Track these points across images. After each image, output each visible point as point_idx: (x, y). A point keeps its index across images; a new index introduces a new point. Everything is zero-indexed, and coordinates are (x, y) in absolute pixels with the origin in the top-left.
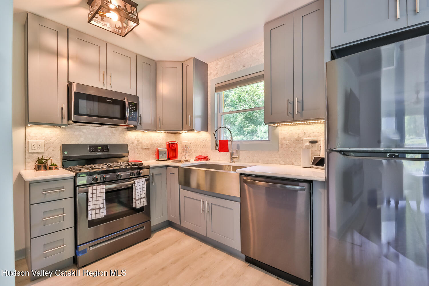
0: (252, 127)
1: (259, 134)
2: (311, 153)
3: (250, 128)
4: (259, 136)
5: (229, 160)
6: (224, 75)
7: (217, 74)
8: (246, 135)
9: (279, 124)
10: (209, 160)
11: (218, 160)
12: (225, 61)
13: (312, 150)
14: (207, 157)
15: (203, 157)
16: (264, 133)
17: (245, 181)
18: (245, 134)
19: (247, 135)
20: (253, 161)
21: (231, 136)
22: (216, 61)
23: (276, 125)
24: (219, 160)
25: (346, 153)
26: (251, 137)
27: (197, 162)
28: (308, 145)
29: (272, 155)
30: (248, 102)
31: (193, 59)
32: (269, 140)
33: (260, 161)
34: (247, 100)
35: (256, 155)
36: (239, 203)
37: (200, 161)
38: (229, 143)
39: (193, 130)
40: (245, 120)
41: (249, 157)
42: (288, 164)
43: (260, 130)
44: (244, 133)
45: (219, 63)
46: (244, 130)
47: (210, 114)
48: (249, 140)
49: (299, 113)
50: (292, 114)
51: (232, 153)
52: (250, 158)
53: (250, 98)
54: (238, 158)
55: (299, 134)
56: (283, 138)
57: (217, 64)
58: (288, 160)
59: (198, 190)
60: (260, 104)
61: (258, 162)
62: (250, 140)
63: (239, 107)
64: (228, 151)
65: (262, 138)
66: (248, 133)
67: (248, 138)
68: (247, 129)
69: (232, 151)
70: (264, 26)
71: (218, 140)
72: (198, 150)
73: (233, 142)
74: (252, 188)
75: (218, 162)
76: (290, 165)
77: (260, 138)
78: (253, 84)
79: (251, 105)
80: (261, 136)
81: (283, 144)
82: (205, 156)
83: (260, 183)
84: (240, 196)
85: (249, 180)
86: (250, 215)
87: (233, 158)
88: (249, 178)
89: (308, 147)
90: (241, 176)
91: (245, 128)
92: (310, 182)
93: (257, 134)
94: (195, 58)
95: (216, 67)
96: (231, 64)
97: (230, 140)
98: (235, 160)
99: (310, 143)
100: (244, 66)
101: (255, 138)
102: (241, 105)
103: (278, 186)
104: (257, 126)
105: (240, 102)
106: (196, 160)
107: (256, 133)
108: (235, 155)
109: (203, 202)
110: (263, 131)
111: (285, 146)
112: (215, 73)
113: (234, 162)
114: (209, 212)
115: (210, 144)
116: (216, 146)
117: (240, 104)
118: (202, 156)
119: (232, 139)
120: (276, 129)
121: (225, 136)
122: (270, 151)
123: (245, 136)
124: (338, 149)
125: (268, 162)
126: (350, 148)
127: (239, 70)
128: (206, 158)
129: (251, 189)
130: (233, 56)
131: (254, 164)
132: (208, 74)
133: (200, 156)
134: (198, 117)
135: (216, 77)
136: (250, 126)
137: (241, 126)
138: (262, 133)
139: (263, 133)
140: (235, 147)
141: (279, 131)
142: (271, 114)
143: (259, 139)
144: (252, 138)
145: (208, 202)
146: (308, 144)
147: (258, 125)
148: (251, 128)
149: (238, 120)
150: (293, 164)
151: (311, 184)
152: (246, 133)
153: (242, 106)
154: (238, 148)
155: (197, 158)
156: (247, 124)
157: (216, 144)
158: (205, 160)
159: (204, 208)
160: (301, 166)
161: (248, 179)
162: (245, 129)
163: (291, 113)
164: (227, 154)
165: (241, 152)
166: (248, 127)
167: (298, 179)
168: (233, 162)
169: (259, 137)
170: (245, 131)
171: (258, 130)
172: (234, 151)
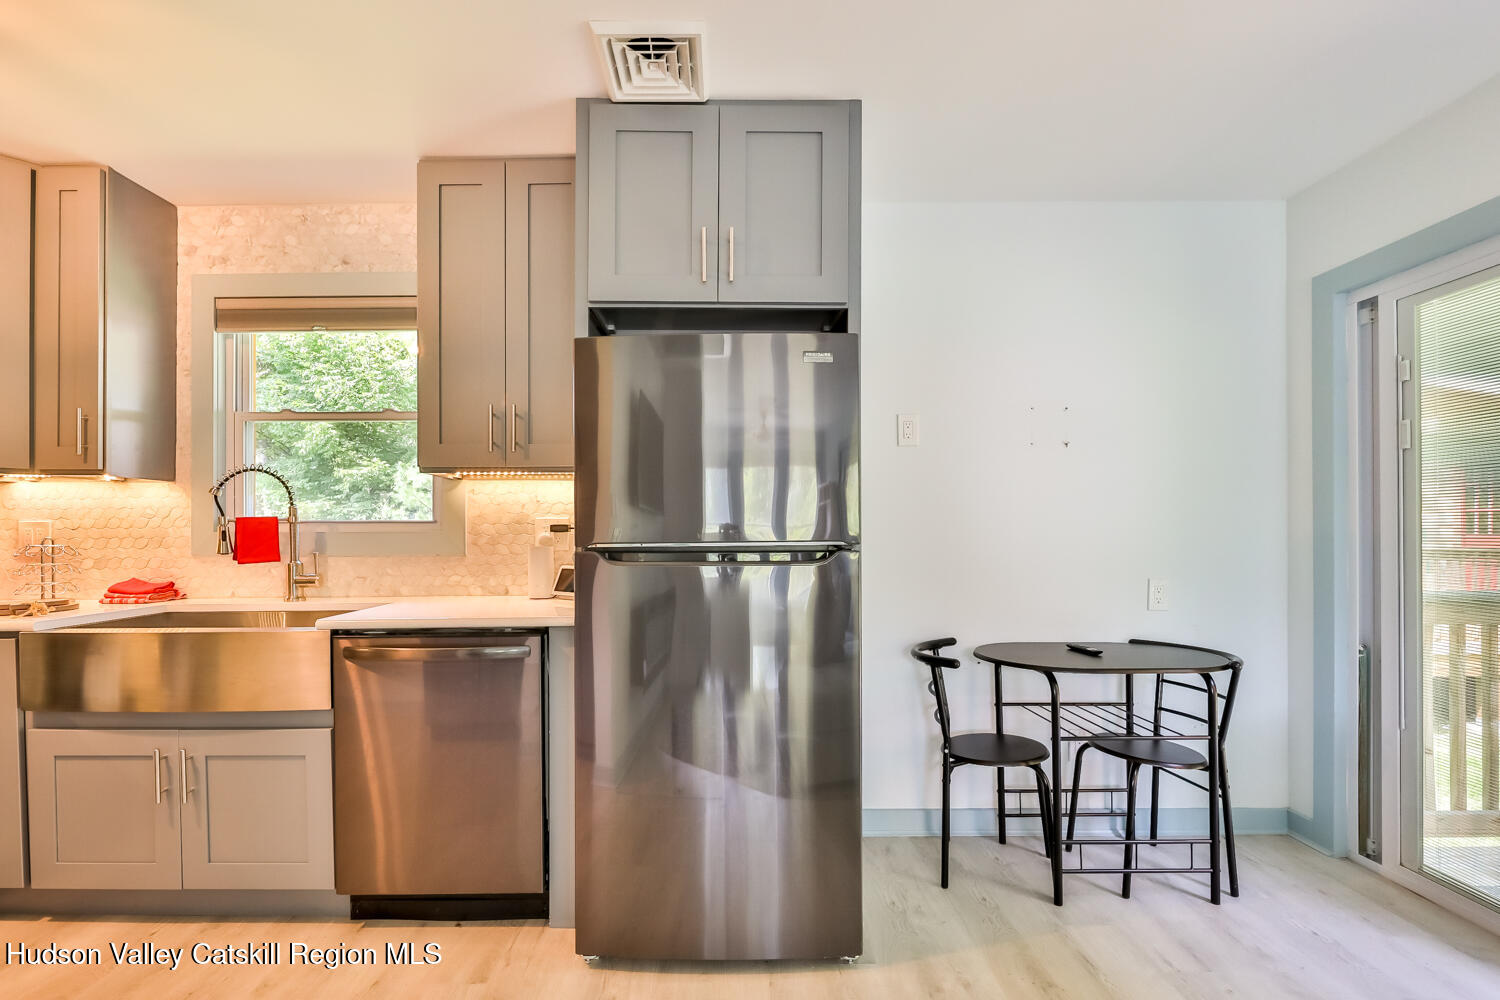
0: (374, 466)
1: (401, 493)
2: (552, 557)
3: (365, 470)
4: (400, 504)
5: (282, 589)
6: (258, 270)
7: (224, 260)
8: (344, 496)
9: (465, 473)
10: (184, 597)
11: (229, 594)
12: (262, 221)
13: (557, 549)
14: (172, 584)
15: (152, 588)
16: (422, 494)
17: (351, 654)
18: (340, 492)
19: (348, 497)
20: (376, 591)
21: (292, 504)
22: (223, 208)
23: (458, 475)
24: (233, 594)
25: (616, 555)
26: (368, 505)
27: (117, 608)
28: (546, 538)
29: (444, 569)
30: (355, 365)
31: (103, 173)
32: (435, 522)
33: (404, 590)
34: (350, 357)
35: (390, 571)
36: (329, 730)
37: (136, 602)
38: (283, 529)
39: (101, 472)
40: (341, 437)
41: (365, 578)
42: (493, 594)
43: (405, 479)
44: (337, 488)
45: (237, 220)
46: (335, 474)
47: (189, 413)
48: (357, 519)
49: (521, 447)
50: (500, 446)
51: (297, 565)
52: (368, 581)
53: (362, 349)
54: (321, 582)
55: (524, 505)
56: (479, 516)
57: (226, 221)
58: (492, 582)
59: (129, 718)
60: (406, 379)
61: (396, 594)
62: (364, 518)
63: (314, 379)
64: (279, 560)
65: (414, 511)
66: (355, 488)
67: (355, 510)
68: (350, 471)
69: (294, 557)
70: (418, 165)
71: (233, 518)
72: (123, 556)
73: (298, 526)
74: (374, 672)
75: (227, 601)
76: (499, 595)
77: (407, 510)
78: (381, 333)
79: (368, 378)
80: (408, 503)
81: (477, 534)
82: (165, 581)
83: (405, 653)
84: (333, 707)
85: (363, 647)
86: (370, 763)
87: (297, 583)
88: (362, 642)
89: (545, 542)
90: (335, 641)
91: (338, 465)
92: (543, 632)
93: (391, 494)
94: (110, 169)
95: (221, 231)
96: (291, 240)
97: (288, 520)
98: (309, 590)
99: (551, 531)
100: (345, 263)
101: (385, 512)
102: (320, 373)
103: (462, 652)
104: (392, 463)
105: (316, 359)
106: (111, 602)
107: (388, 489)
108: (309, 572)
109: (163, 761)
110: (416, 485)
111: (483, 541)
112: (217, 251)
113: (304, 598)
114: (194, 793)
115: (188, 532)
116: (224, 539)
117: (320, 367)
118: (145, 583)
119: (295, 515)
120: (456, 486)
121: (262, 500)
122: (438, 555)
123: (339, 503)
124: (598, 546)
125: (429, 592)
126: (641, 543)
127: (327, 269)
128: (168, 590)
129: (372, 676)
130: (298, 211)
131: (382, 600)
132: (180, 250)
133: (135, 581)
134: (123, 416)
135: (216, 270)
136: (365, 463)
137: (323, 460)
138: (415, 492)
139: (418, 490)
140: (305, 545)
141: (467, 495)
142: (441, 442)
143: (400, 515)
144: (374, 510)
145: (189, 755)
146: (548, 534)
147: (396, 461)
148: (369, 468)
149: (307, 436)
150: (507, 593)
151: (546, 636)
152: (345, 487)
153: (325, 378)
154: (320, 547)
155: (117, 593)
156: (352, 453)
157: (224, 533)
158: (161, 599)
159: (170, 782)
160: (528, 597)
161: (359, 647)
162: (339, 472)
163: (499, 444)
164: (273, 571)
165: (331, 561)
166: (351, 464)
167: (513, 628)
168: (298, 598)
169: (402, 507)
170: (339, 481)
171: (397, 477)
172: (303, 559)
